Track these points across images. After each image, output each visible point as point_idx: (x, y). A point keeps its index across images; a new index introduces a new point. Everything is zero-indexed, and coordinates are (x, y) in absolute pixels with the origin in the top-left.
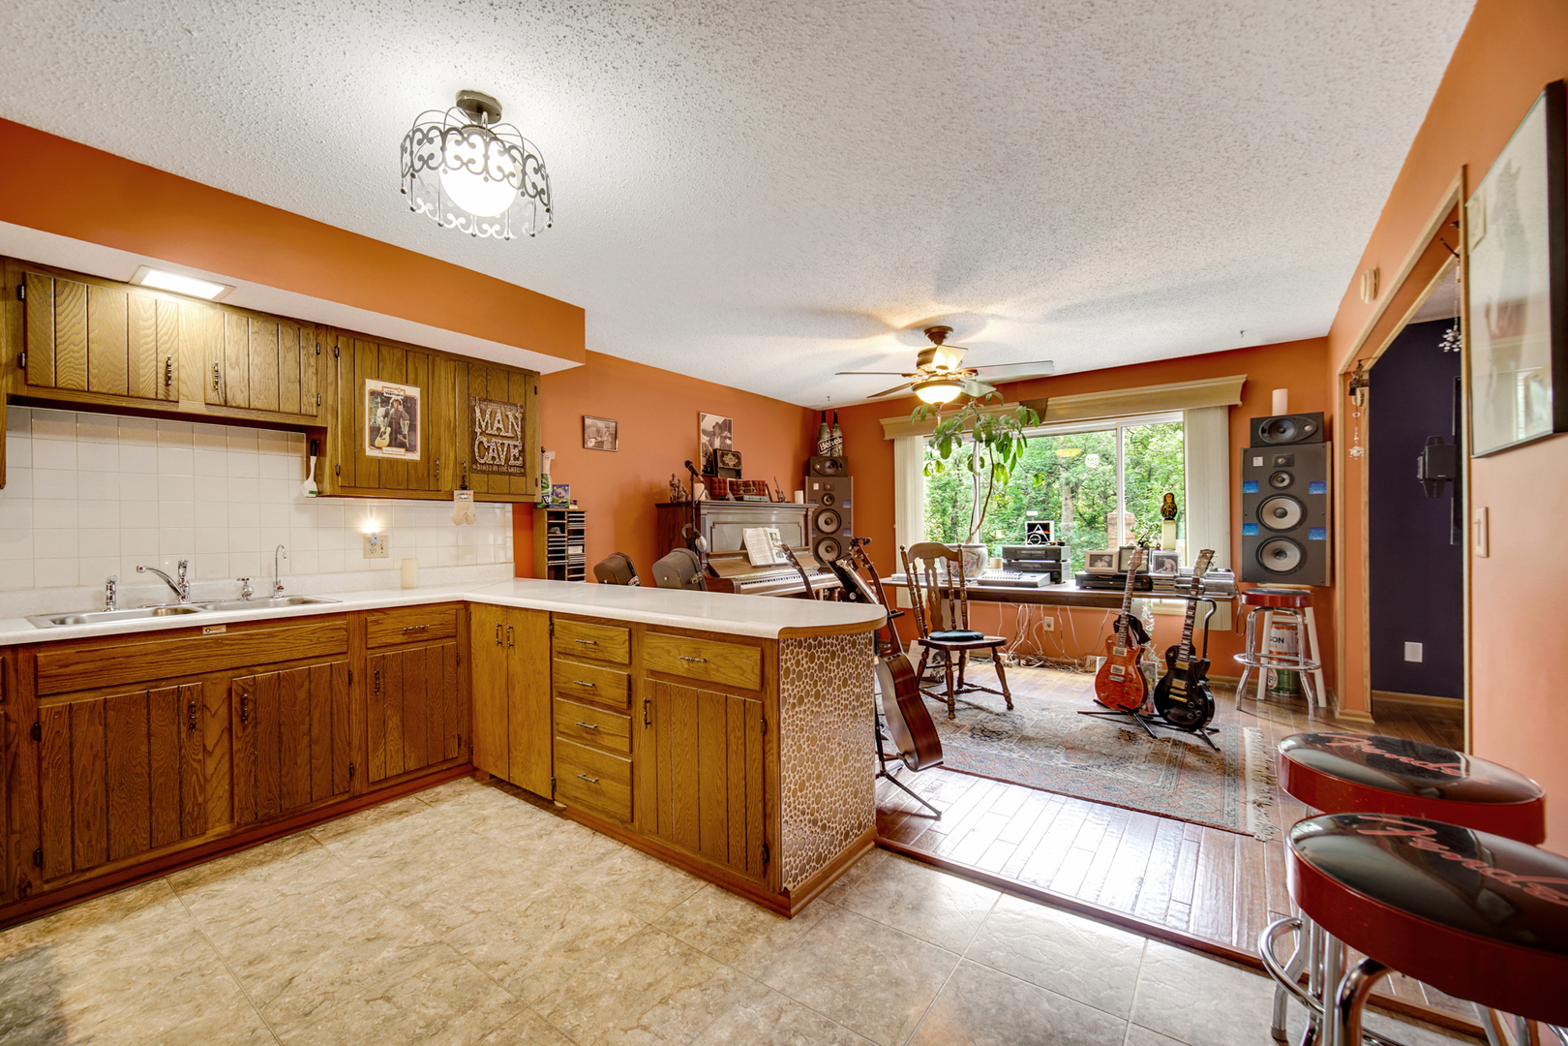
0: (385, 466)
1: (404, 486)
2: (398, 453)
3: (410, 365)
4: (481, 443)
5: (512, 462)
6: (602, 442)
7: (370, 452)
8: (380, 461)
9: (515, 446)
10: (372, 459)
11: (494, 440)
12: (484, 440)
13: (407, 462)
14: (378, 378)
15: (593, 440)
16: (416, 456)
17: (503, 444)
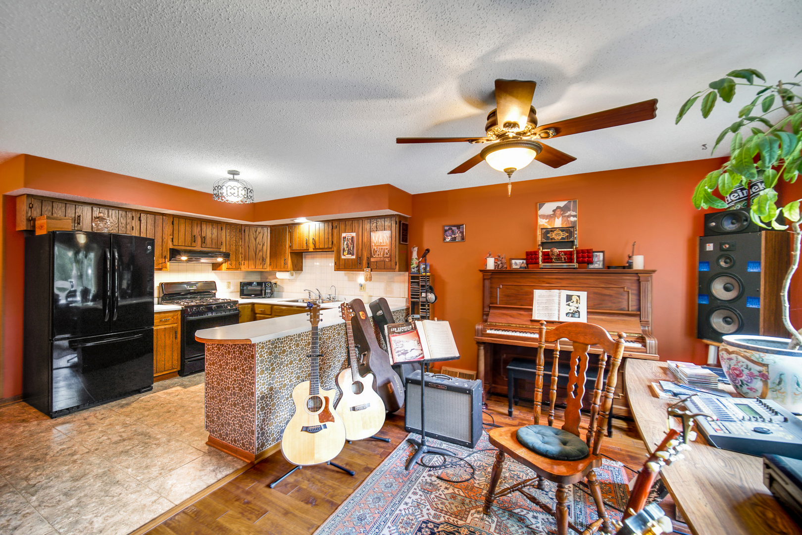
0: (346, 261)
1: (351, 267)
2: (349, 257)
3: (353, 225)
4: (374, 249)
5: (385, 255)
6: (455, 238)
7: (343, 257)
8: (345, 259)
9: (387, 249)
10: (343, 259)
11: (379, 247)
12: (375, 248)
13: (352, 259)
14: (345, 232)
15: (450, 237)
16: (354, 257)
17: (382, 248)
